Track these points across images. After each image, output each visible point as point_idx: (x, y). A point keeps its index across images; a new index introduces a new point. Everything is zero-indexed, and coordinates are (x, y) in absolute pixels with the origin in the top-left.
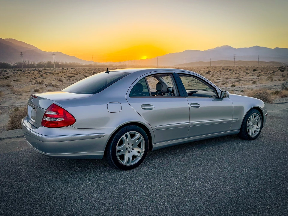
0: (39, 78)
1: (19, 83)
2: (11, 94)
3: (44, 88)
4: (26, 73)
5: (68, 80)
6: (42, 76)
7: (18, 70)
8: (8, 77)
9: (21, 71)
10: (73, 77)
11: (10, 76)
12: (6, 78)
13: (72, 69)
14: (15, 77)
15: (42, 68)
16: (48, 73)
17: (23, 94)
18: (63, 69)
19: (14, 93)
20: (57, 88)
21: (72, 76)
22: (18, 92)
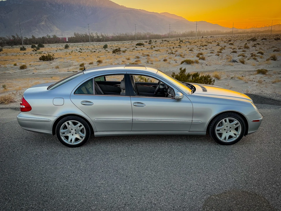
0: (176, 47)
1: (158, 52)
2: (146, 62)
3: (172, 58)
4: (170, 43)
5: (198, 50)
6: (180, 46)
7: (165, 41)
8: (154, 47)
9: (167, 41)
10: (206, 46)
11: (156, 46)
12: (152, 48)
13: (211, 37)
14: (159, 47)
15: (185, 37)
16: (187, 43)
17: (154, 63)
18: (203, 37)
19: (148, 62)
20: (183, 58)
21: (204, 46)
22: (151, 61)
